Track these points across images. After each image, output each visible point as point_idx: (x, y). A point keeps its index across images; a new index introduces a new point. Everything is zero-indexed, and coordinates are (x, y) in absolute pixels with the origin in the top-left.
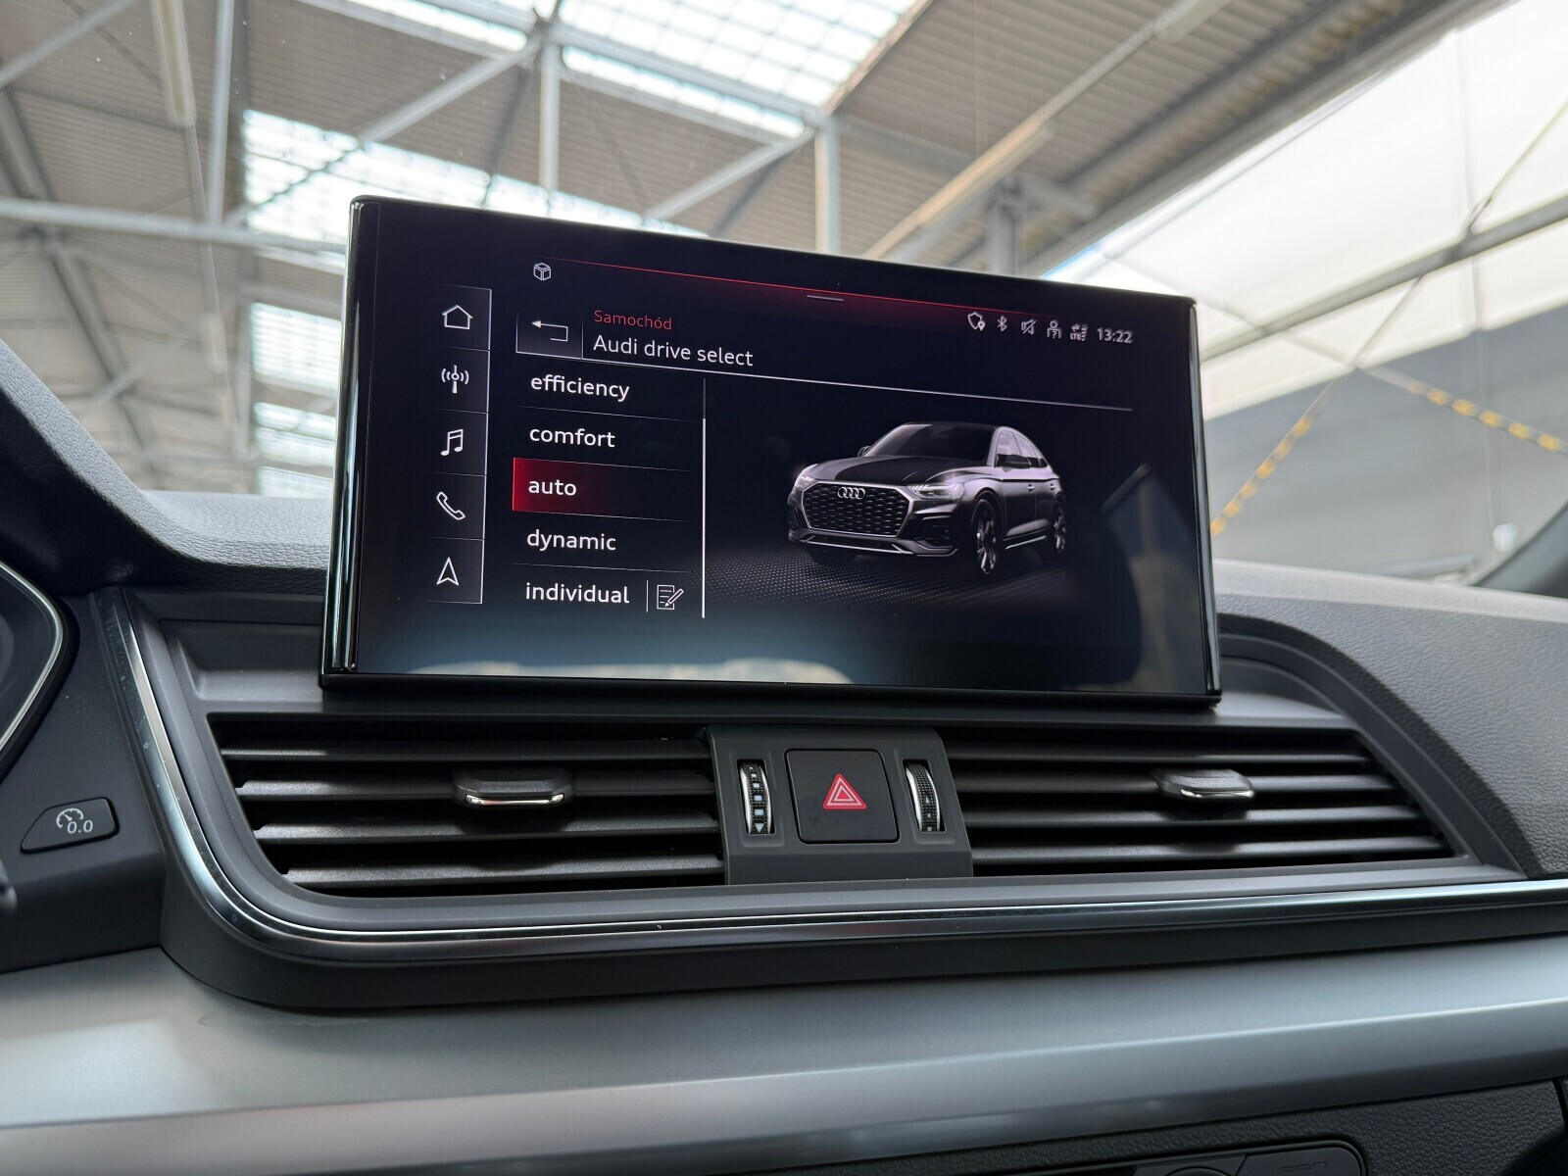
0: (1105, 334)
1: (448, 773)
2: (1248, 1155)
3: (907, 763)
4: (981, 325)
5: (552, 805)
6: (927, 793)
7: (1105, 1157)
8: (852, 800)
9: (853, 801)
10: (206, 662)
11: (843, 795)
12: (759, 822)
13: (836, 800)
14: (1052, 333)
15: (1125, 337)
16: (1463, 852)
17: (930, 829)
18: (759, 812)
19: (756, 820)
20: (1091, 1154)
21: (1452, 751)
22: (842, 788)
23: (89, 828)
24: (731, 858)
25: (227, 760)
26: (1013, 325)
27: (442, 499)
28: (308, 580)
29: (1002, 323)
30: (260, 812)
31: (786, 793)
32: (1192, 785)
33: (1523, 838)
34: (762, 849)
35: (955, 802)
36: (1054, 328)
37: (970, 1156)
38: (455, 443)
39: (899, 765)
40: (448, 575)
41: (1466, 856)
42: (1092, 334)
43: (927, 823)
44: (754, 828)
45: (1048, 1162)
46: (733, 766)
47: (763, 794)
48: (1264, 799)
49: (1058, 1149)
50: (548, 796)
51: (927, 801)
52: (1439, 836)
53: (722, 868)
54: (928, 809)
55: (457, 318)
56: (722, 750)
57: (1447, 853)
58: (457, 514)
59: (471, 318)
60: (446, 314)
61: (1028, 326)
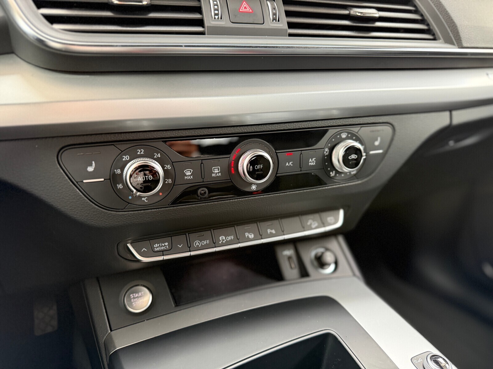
2: (361, 127)
5: (143, 5)
6: (274, 8)
7: (320, 126)
8: (248, 9)
11: (245, 8)
12: (216, 15)
13: (243, 9)
16: (440, 39)
17: (274, 21)
18: (216, 12)
19: (215, 15)
20: (316, 125)
21: (443, 6)
22: (245, 5)
24: (207, 26)
31: (226, 5)
32: (360, 12)
33: (459, 35)
34: (218, 24)
35: (284, 14)
37: (281, 125)
41: (441, 41)
43: (274, 19)
44: (215, 18)
45: (304, 127)
47: (217, 5)
49: (307, 123)
50: (141, 2)
51: (274, 11)
52: (434, 35)
53: (204, 31)
54: (274, 14)
57: (434, 39)
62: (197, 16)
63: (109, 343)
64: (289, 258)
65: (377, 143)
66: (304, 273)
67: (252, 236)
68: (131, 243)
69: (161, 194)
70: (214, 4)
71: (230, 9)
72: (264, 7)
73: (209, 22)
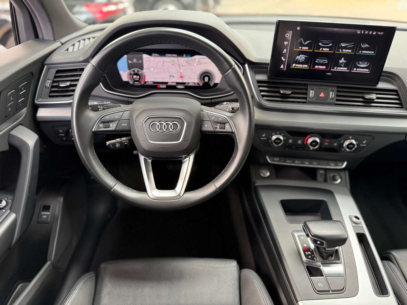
0: (379, 33)
1: (279, 88)
3: (331, 91)
4: (359, 33)
10: (256, 73)
15: (382, 33)
16: (404, 108)
18: (312, 96)
25: (258, 85)
26: (364, 32)
28: (267, 64)
29: (362, 32)
30: (261, 91)
31: (315, 93)
32: (367, 97)
34: (311, 100)
35: (336, 96)
36: (371, 33)
38: (285, 51)
39: (330, 90)
40: (282, 67)
42: (377, 33)
46: (310, 89)
48: (378, 98)
50: (289, 93)
52: (402, 105)
53: (306, 102)
55: (287, 35)
56: (309, 87)
57: (402, 108)
58: (284, 60)
59: (289, 35)
60: (286, 35)
61: (366, 32)
62: (304, 96)
64: (322, 174)
65: (364, 142)
67: (307, 163)
68: (268, 156)
69: (281, 146)
70: (312, 93)
71: (317, 95)
72: (329, 94)
73: (308, 99)
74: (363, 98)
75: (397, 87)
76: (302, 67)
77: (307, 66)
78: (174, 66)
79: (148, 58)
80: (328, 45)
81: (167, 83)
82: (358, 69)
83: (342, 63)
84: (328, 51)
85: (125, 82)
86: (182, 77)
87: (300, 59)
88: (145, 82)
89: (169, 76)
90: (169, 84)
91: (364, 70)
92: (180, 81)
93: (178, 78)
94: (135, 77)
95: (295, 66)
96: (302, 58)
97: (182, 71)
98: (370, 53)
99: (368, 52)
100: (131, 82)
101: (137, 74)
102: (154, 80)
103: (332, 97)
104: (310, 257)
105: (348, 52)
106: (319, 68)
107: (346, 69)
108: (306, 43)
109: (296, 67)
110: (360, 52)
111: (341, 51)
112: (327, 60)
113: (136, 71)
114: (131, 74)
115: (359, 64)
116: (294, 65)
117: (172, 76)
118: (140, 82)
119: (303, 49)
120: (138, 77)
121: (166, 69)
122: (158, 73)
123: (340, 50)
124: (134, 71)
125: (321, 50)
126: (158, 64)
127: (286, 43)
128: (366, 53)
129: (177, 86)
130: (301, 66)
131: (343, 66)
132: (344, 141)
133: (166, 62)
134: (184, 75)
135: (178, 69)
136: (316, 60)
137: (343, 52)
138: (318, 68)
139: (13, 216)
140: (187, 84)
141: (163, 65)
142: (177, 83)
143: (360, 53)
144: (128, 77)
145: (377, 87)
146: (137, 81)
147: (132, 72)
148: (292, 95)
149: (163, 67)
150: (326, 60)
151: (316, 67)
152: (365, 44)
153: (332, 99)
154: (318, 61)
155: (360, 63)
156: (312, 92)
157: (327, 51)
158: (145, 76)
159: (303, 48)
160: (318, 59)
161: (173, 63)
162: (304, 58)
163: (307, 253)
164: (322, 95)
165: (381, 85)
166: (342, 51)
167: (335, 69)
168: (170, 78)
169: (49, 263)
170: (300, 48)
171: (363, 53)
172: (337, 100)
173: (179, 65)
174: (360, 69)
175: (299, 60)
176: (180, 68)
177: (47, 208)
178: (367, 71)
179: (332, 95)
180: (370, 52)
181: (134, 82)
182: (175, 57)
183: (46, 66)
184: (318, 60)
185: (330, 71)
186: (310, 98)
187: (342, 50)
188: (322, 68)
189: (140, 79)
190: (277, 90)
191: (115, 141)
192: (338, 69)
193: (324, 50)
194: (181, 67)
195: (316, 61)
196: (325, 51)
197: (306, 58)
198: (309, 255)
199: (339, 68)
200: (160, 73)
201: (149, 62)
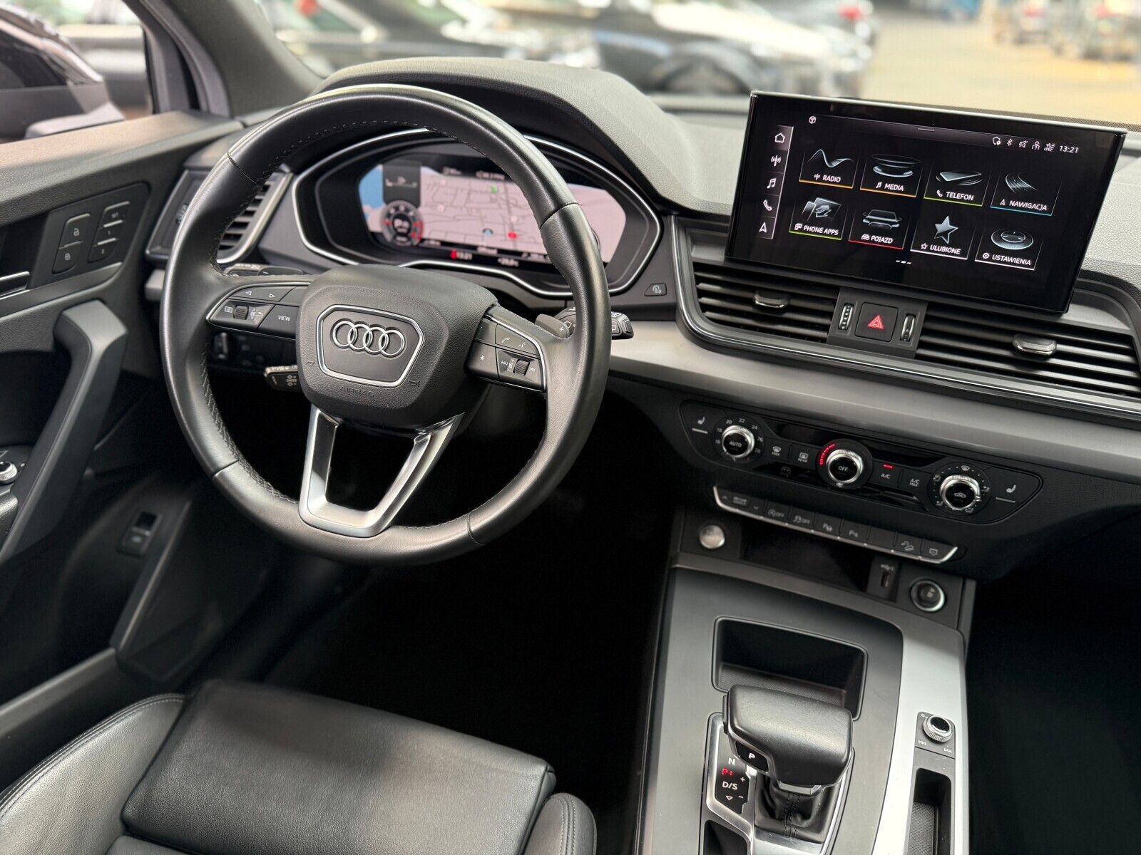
0: (1064, 149)
1: (753, 290)
2: (992, 466)
3: (908, 315)
4: (999, 143)
5: (780, 308)
9: (880, 326)
10: (696, 241)
11: (876, 323)
12: (843, 326)
13: (874, 323)
14: (1034, 147)
15: (1074, 150)
17: (904, 339)
18: (844, 323)
22: (877, 320)
23: (660, 292)
24: (831, 335)
25: (696, 276)
26: (1016, 144)
27: (765, 203)
28: (728, 217)
29: (1010, 143)
30: (702, 293)
31: (856, 316)
32: (1025, 345)
34: (842, 335)
35: (919, 330)
36: (1037, 145)
38: (772, 184)
39: (904, 313)
40: (763, 228)
42: (1057, 148)
46: (843, 304)
47: (848, 317)
50: (779, 306)
51: (908, 330)
53: (826, 338)
55: (780, 138)
56: (840, 297)
58: (769, 208)
59: (785, 138)
60: (776, 137)
61: (1023, 144)
62: (825, 321)
63: (675, 560)
64: (885, 574)
65: (1009, 491)
66: (892, 598)
67: (830, 529)
68: (718, 488)
69: (748, 459)
70: (846, 316)
71: (861, 322)
72: (897, 324)
73: (833, 332)
74: (1010, 347)
75: (1132, 326)
76: (822, 234)
77: (836, 232)
78: (495, 205)
79: (432, 177)
80: (902, 174)
81: (474, 248)
82: (998, 257)
83: (945, 234)
84: (900, 192)
85: (374, 234)
86: (513, 236)
87: (815, 210)
88: (422, 240)
89: (482, 228)
90: (481, 250)
91: (1017, 260)
92: (509, 245)
93: (503, 238)
94: (398, 223)
95: (800, 230)
96: (822, 207)
97: (514, 219)
98: (1034, 210)
99: (1027, 205)
100: (388, 237)
101: (403, 217)
102: (442, 237)
103: (907, 333)
104: (729, 798)
105: (962, 200)
106: (873, 241)
107: (957, 251)
108: (835, 164)
109: (806, 231)
110: (1003, 203)
111: (940, 195)
112: (898, 219)
113: (402, 208)
114: (389, 215)
115: (1000, 240)
116: (798, 226)
117: (488, 231)
118: (409, 239)
119: (824, 181)
120: (406, 224)
121: (474, 210)
122: (454, 219)
123: (938, 192)
124: (397, 208)
125: (878, 189)
126: (456, 195)
127: (776, 160)
128: (1021, 208)
129: (501, 258)
130: (820, 230)
131: (948, 242)
132: (943, 478)
133: (476, 192)
134: (519, 230)
135: (505, 213)
136: (864, 218)
137: (949, 199)
138: (869, 241)
139: (12, 503)
140: (527, 257)
141: (468, 200)
142: (501, 251)
143: (1002, 206)
144: (383, 222)
145: (1062, 320)
146: (402, 235)
147: (392, 211)
148: (788, 315)
149: (468, 205)
150: (895, 220)
151: (865, 237)
152: (1018, 181)
153: (906, 338)
154: (869, 219)
155: (1004, 236)
156: (846, 312)
157: (897, 191)
158: (422, 224)
159: (825, 177)
160: (871, 215)
161: (493, 196)
162: (827, 207)
163: (725, 785)
164: (877, 323)
165: (1076, 315)
166: (945, 197)
167: (923, 250)
168: (483, 237)
169: (110, 652)
170: (817, 176)
171: (1012, 207)
172: (922, 345)
173: (508, 203)
174: (1003, 257)
175: (814, 214)
176: (510, 212)
177: (147, 520)
178: (1028, 266)
179: (908, 327)
180: (1035, 206)
181: (394, 237)
182: (499, 180)
183: (186, 173)
184: (869, 217)
185: (906, 255)
186: (840, 328)
187: (944, 193)
188: (882, 243)
189: (409, 230)
190: (747, 295)
191: (287, 368)
192: (933, 251)
193: (887, 190)
194: (513, 209)
195: (864, 221)
196: (892, 191)
197: (832, 207)
198: (730, 791)
199: (934, 248)
200: (459, 220)
201: (435, 188)
